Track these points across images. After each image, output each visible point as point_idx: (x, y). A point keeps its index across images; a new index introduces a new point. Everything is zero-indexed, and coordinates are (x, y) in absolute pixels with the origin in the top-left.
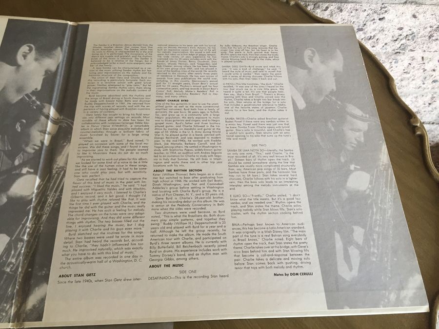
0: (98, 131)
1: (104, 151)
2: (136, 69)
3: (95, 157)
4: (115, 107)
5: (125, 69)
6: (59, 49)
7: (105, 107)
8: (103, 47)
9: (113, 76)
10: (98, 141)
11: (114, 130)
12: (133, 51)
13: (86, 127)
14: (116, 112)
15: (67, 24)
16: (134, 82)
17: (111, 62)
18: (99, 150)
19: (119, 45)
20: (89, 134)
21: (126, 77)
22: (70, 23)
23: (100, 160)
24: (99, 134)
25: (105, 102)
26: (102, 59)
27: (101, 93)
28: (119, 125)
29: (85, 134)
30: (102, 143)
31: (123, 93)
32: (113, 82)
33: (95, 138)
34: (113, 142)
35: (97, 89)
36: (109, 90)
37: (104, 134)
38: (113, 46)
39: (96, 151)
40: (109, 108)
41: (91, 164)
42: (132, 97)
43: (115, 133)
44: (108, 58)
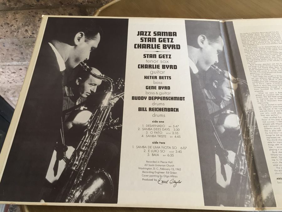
0: (265, 86)
1: (274, 99)
2: (274, 47)
3: (270, 103)
4: (270, 72)
5: (267, 48)
6: (220, 37)
7: (264, 71)
8: (247, 35)
9: (261, 52)
10: (267, 93)
11: (276, 86)
12: (268, 36)
13: (256, 85)
14: (272, 74)
15: (219, 22)
16: (276, 55)
17: (255, 43)
18: (271, 99)
19: (257, 33)
20: (260, 89)
21: (269, 52)
22: (221, 21)
23: (274, 105)
24: (266, 88)
25: (262, 68)
26: (249, 42)
27: (257, 63)
28: (277, 82)
29: (257, 88)
30: (271, 94)
31: (271, 63)
32: (262, 56)
33: (265, 91)
34: (278, 93)
35: (253, 61)
36: (262, 61)
37: (269, 89)
38: (252, 34)
39: (269, 99)
40: (266, 72)
41: (269, 108)
42: (278, 65)
43: (277, 88)
44: (253, 41)
